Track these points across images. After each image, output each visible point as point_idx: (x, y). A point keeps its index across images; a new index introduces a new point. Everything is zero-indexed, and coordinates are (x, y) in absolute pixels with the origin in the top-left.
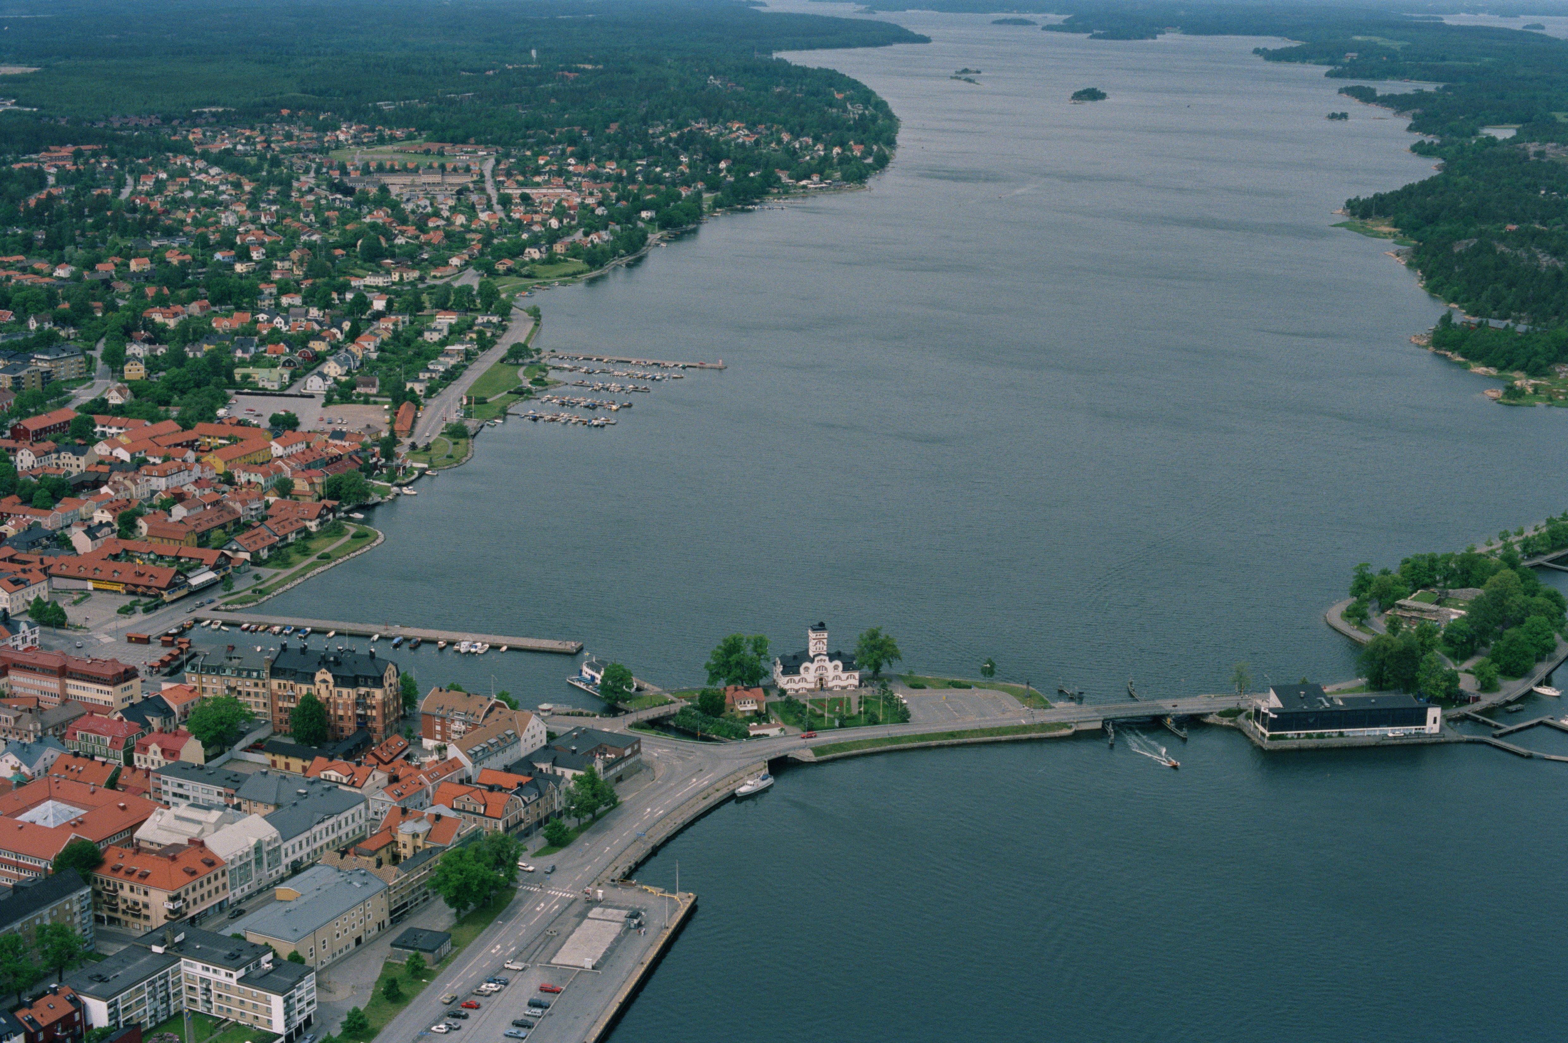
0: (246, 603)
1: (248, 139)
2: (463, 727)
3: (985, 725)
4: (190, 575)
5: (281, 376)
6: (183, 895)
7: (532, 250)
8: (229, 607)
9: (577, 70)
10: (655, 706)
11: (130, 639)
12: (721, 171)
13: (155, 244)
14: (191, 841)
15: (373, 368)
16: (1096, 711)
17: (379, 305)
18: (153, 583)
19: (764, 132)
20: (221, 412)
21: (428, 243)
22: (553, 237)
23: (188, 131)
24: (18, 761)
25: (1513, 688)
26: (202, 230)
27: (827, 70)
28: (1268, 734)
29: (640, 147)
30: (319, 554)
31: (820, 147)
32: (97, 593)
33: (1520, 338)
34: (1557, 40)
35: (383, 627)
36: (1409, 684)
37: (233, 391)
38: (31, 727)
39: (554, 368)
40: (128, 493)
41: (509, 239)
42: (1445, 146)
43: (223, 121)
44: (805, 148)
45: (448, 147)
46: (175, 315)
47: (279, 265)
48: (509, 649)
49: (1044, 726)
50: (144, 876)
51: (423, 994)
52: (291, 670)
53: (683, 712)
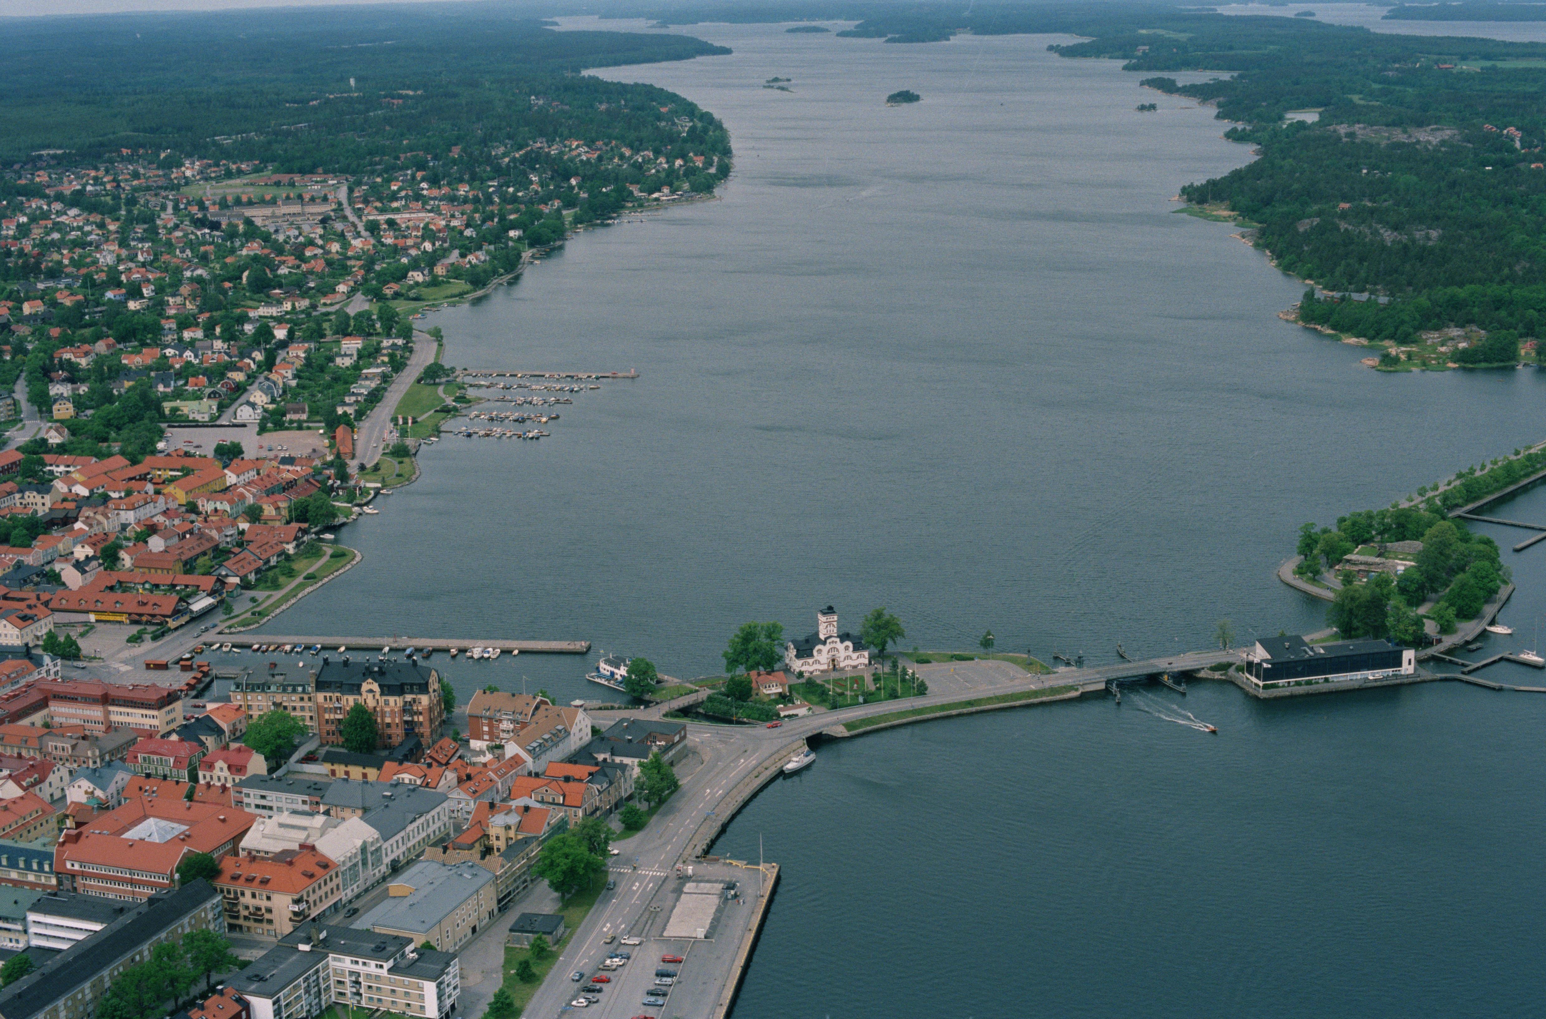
0: (249, 625)
1: (96, 179)
2: (512, 726)
3: (1000, 692)
4: (190, 601)
5: (210, 407)
6: (305, 898)
7: (415, 274)
8: (233, 630)
9: (400, 97)
10: (682, 695)
11: (148, 666)
12: (573, 188)
13: (41, 286)
14: (302, 846)
15: (295, 395)
16: (1098, 673)
17: (280, 334)
18: (157, 611)
19: (604, 148)
20: (161, 445)
21: (310, 272)
22: (432, 260)
23: (32, 174)
24: (92, 786)
25: (1468, 629)
26: (84, 271)
27: (644, 85)
28: (1261, 684)
29: (489, 169)
30: (305, 574)
31: (662, 160)
32: (98, 624)
33: (1385, 309)
34: (1332, 26)
35: (391, 640)
36: (1379, 630)
37: (166, 425)
38: (89, 754)
39: (471, 386)
40: (100, 527)
41: (389, 264)
42: (1257, 131)
43: (65, 163)
44: (647, 161)
45: (297, 178)
46: (86, 354)
47: (171, 300)
48: (521, 652)
49: (1053, 690)
50: (265, 882)
51: (552, 973)
52: (336, 682)
53: (710, 699)
